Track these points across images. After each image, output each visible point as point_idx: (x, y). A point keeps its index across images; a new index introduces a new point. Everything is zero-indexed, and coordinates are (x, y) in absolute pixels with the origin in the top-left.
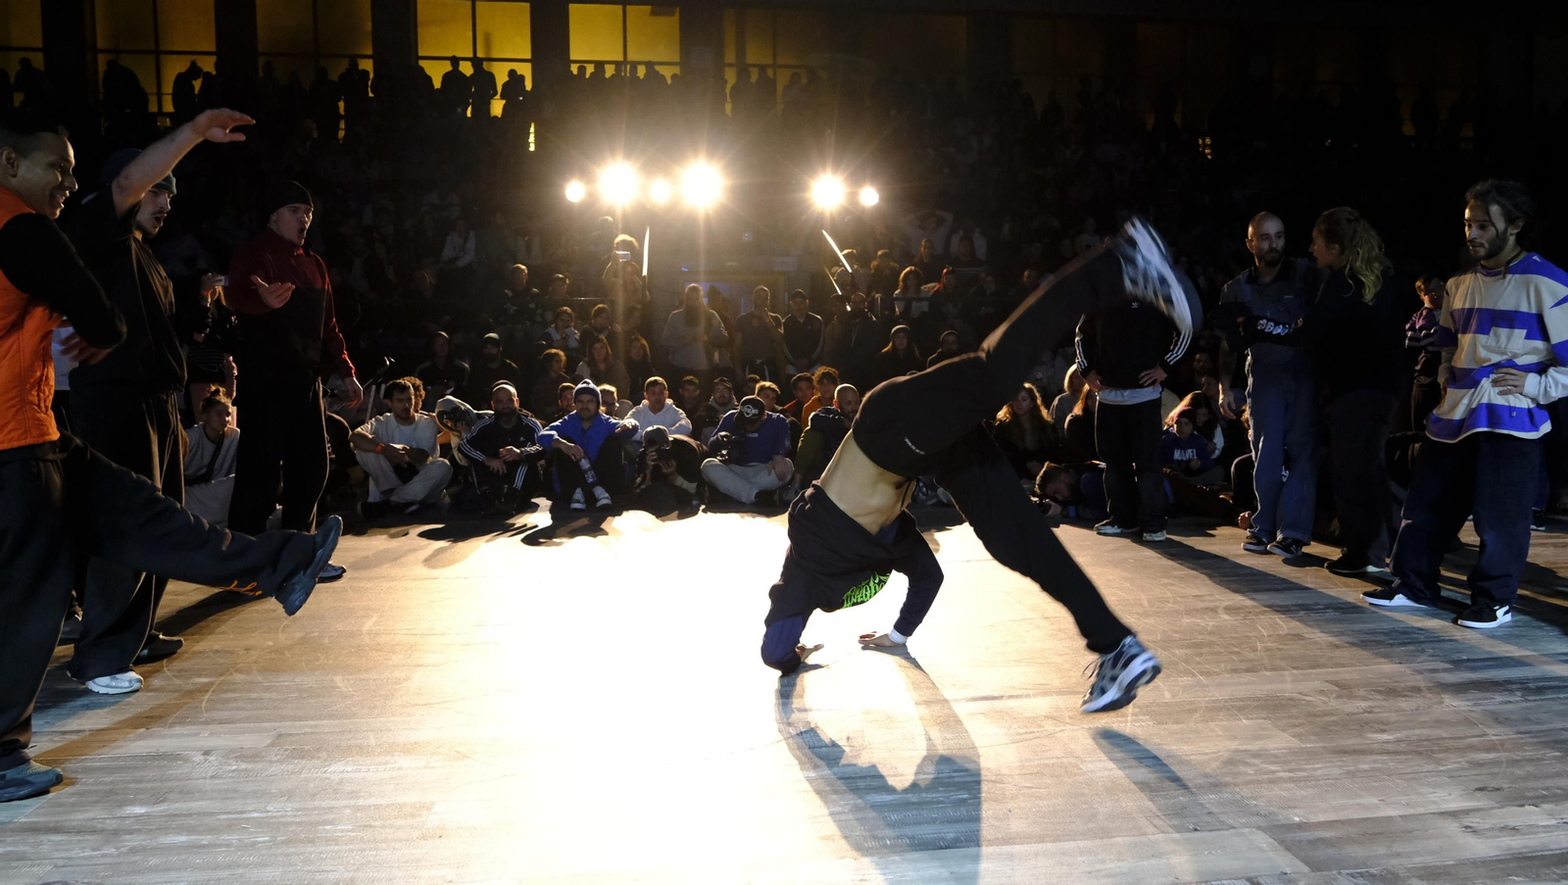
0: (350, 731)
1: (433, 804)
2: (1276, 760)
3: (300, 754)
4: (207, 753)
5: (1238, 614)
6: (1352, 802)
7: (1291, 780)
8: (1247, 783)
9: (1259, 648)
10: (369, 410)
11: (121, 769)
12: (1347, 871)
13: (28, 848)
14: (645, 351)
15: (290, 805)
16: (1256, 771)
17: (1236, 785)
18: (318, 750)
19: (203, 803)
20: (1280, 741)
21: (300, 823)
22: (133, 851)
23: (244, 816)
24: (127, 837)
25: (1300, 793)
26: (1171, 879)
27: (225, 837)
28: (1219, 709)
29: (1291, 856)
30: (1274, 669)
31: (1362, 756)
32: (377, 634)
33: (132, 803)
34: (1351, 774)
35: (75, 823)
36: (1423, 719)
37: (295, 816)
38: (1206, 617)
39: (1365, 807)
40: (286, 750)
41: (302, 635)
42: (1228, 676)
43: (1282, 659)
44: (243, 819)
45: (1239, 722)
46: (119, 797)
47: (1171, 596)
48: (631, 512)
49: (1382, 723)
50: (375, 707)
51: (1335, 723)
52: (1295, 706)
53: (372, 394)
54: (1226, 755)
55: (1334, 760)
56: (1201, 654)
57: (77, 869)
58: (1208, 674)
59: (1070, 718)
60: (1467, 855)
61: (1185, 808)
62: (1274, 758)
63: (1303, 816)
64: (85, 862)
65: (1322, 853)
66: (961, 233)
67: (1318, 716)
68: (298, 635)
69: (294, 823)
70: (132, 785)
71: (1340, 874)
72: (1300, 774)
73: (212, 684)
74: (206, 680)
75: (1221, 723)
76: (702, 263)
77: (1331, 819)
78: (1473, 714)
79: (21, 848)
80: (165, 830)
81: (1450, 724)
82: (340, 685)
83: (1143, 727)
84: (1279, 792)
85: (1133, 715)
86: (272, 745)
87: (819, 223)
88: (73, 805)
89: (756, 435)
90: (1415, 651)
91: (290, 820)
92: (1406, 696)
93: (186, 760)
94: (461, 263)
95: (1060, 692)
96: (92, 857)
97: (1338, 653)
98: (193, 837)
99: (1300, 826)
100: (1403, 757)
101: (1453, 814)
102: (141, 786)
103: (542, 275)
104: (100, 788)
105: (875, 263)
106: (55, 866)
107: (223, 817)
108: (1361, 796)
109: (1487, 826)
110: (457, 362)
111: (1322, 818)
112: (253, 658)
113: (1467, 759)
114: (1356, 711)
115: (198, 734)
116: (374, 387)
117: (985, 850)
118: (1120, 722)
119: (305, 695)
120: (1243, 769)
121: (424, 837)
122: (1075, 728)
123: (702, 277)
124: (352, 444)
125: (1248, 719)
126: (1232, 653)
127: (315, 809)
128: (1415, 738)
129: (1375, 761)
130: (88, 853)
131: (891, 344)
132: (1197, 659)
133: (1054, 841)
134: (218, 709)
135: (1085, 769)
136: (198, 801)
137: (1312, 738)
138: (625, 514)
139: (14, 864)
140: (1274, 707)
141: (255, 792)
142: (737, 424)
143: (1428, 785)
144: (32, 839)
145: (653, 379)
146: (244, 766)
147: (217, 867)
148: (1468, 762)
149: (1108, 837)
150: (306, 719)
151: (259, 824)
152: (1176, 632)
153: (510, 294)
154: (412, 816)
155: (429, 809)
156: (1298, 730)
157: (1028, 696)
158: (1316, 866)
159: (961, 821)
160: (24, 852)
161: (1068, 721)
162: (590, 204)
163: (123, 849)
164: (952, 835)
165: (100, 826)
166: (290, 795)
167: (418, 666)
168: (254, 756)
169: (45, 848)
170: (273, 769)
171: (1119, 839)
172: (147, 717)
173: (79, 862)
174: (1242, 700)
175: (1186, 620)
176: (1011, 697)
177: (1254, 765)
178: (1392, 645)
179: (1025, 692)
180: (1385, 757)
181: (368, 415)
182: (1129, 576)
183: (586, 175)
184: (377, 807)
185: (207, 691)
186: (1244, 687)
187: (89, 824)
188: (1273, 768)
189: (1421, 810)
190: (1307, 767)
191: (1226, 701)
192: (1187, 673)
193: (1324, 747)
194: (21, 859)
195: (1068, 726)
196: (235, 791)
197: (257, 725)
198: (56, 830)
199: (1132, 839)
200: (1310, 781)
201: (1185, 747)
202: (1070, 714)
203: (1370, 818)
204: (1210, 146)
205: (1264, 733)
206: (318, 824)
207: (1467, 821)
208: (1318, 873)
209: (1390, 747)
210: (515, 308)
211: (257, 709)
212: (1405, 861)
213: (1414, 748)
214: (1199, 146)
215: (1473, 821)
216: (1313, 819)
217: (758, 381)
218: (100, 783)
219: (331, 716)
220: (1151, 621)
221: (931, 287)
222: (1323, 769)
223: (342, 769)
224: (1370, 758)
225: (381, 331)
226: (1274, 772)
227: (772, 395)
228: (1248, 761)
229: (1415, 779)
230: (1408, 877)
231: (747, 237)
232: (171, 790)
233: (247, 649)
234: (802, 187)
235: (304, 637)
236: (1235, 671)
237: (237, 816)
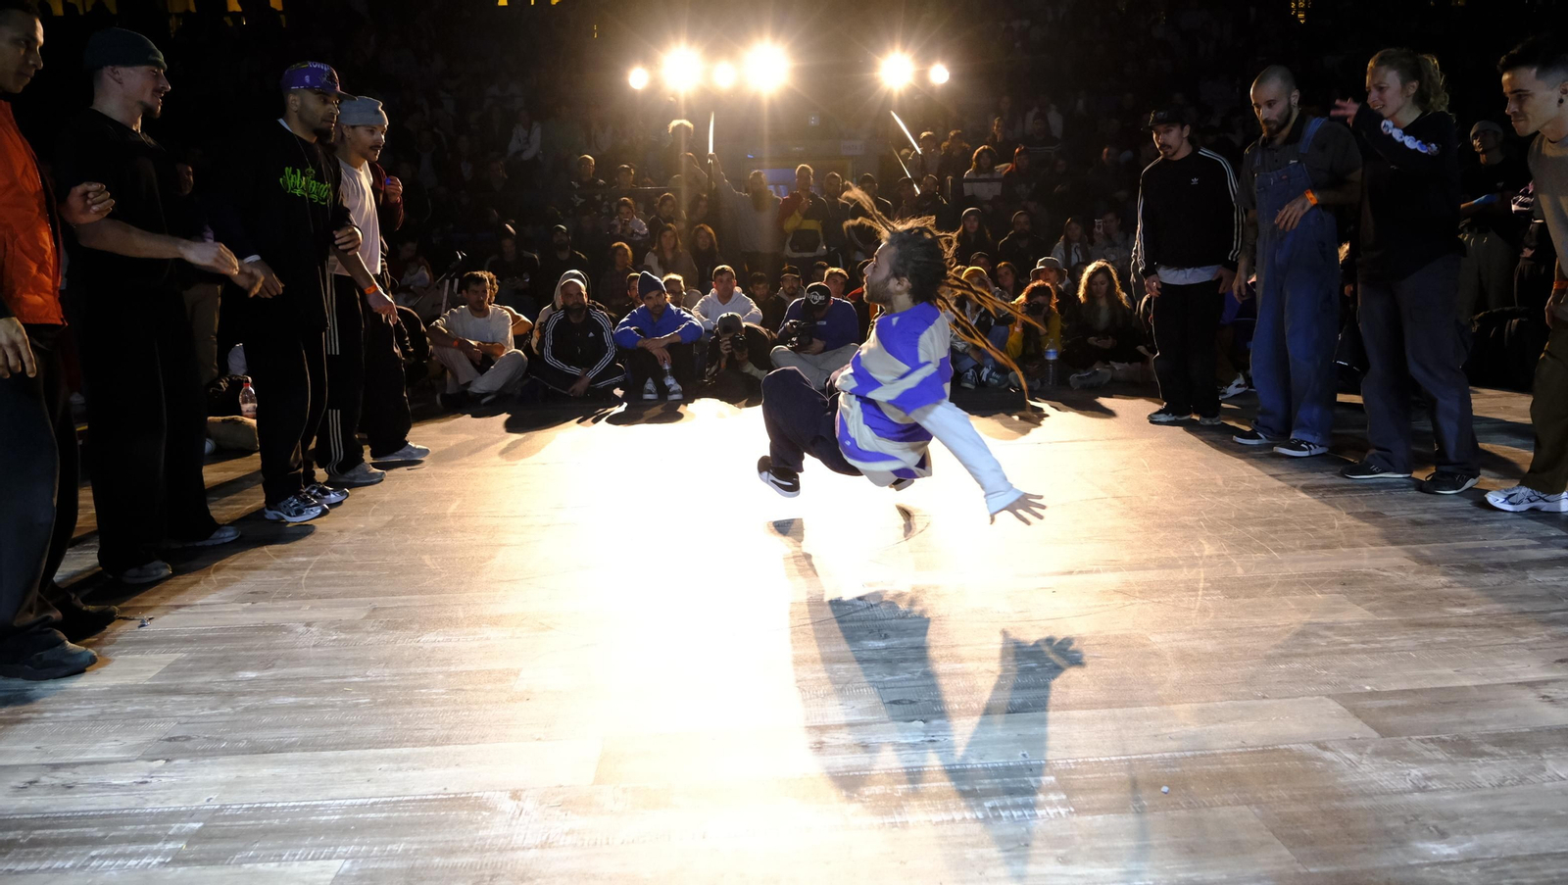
0: (440, 605)
1: (519, 670)
2: (1349, 632)
3: (394, 625)
4: (308, 625)
5: (1315, 493)
6: (1427, 672)
7: (1364, 651)
8: (1322, 653)
9: (1337, 525)
10: (444, 305)
11: (230, 639)
12: (1418, 737)
13: (153, 707)
14: (711, 238)
15: (387, 671)
16: (1328, 642)
17: (1306, 655)
18: (411, 622)
19: (308, 669)
20: (1355, 614)
21: (397, 687)
22: (247, 710)
23: (345, 680)
24: (242, 698)
25: (1371, 663)
26: (1238, 742)
27: (329, 699)
28: (1294, 584)
29: (1360, 722)
30: (1353, 546)
31: (1438, 630)
32: (461, 516)
33: (244, 668)
34: (1427, 646)
35: (192, 686)
36: (1505, 593)
37: (392, 681)
38: (1283, 496)
39: (1440, 678)
40: (381, 622)
41: (391, 518)
42: (1303, 552)
43: (1360, 536)
44: (345, 683)
45: (1312, 596)
46: (232, 664)
47: (1246, 475)
48: (703, 400)
49: (1462, 598)
50: (462, 583)
51: (1413, 598)
52: (1370, 581)
53: (446, 288)
54: (1298, 627)
55: (1409, 632)
56: (1276, 532)
57: (198, 725)
58: (1283, 550)
59: (1140, 592)
60: (1544, 724)
61: (1253, 677)
62: (1346, 630)
63: (1375, 685)
64: (204, 720)
65: (1393, 720)
66: (1036, 110)
67: (1396, 591)
68: (388, 518)
69: (392, 687)
70: (243, 653)
71: (1410, 739)
72: (1373, 645)
73: (310, 563)
74: (305, 559)
75: (1294, 597)
76: (766, 150)
77: (1404, 688)
78: (1559, 590)
79: (147, 707)
80: (276, 692)
81: (1533, 598)
82: (428, 562)
83: (1213, 600)
84: (1350, 662)
85: (1204, 589)
86: (368, 617)
87: (886, 105)
88: (191, 670)
89: (825, 323)
90: (1499, 528)
91: (389, 684)
92: (1488, 572)
93: (290, 631)
94: (528, 155)
95: (1131, 568)
96: (211, 715)
97: (1419, 529)
98: (300, 699)
99: (1372, 695)
100: (1482, 630)
101: (1531, 685)
102: (251, 653)
103: (608, 165)
104: (214, 655)
105: (946, 144)
106: (179, 723)
107: (326, 681)
108: (1435, 667)
109: (1565, 696)
110: (526, 254)
111: (1394, 687)
112: (347, 539)
113: (1549, 632)
114: (1435, 585)
115: (300, 608)
116: (447, 282)
117: (1051, 715)
118: (1193, 596)
119: (396, 573)
120: (1315, 641)
121: (512, 700)
122: (1145, 601)
123: (766, 163)
124: (428, 339)
125: (1322, 593)
126: (1307, 530)
127: (411, 674)
128: (1496, 612)
129: (1452, 634)
130: (207, 712)
131: (961, 228)
132: (1272, 536)
133: (1121, 707)
134: (317, 586)
135: (1153, 639)
136: (303, 666)
137: (1388, 611)
138: (696, 401)
139: (141, 721)
140: (1348, 582)
141: (355, 659)
142: (806, 311)
143: (1507, 657)
144: (156, 699)
145: (720, 267)
146: (343, 636)
147: (326, 725)
148: (1551, 635)
149: (1175, 703)
150: (399, 593)
151: (359, 686)
152: (1250, 510)
153: (577, 186)
154: (500, 680)
155: (517, 674)
156: (1374, 604)
157: (1098, 571)
158: (1385, 732)
159: (1029, 688)
160: (150, 711)
161: (1138, 595)
162: (654, 90)
163: (238, 709)
164: (1020, 701)
165: (216, 688)
166: (387, 662)
167: (500, 545)
168: (351, 627)
169: (168, 708)
170: (370, 639)
171: (1187, 706)
172: (252, 593)
173: (200, 720)
174: (1315, 575)
175: (1262, 499)
176: (1081, 572)
177: (1326, 637)
178: (1477, 522)
179: (1095, 568)
180: (1463, 630)
181: (443, 309)
182: (1205, 456)
183: (648, 60)
184: (468, 673)
185: (305, 569)
186: (1320, 563)
187: (207, 686)
188: (1346, 640)
189: (1498, 681)
190: (1382, 639)
191: (1300, 576)
192: (1261, 549)
193: (1400, 620)
194: (147, 716)
195: (1138, 600)
196: (337, 659)
197: (354, 599)
198: (177, 692)
199: (1199, 705)
200: (1383, 652)
201: (1257, 621)
202: (1140, 588)
203: (1441, 689)
204: (1305, 10)
205: (1336, 606)
206: (415, 687)
207: (1545, 691)
208: (1388, 739)
209: (1469, 621)
210: (582, 200)
211: (353, 585)
212: (1479, 729)
213: (1494, 622)
214: (1292, 10)
215: (1552, 691)
216: (1385, 688)
217: (826, 268)
218: (212, 652)
219: (421, 592)
220: (1226, 500)
221: (1003, 168)
222: (1396, 640)
223: (434, 639)
224: (1447, 630)
225: (451, 226)
226: (1346, 644)
227: (840, 280)
228: (1321, 633)
229: (1493, 651)
230: (1481, 743)
231: (813, 121)
232: (278, 658)
233: (340, 531)
234: (869, 66)
235: (393, 520)
236: (1311, 547)
237: (339, 680)
